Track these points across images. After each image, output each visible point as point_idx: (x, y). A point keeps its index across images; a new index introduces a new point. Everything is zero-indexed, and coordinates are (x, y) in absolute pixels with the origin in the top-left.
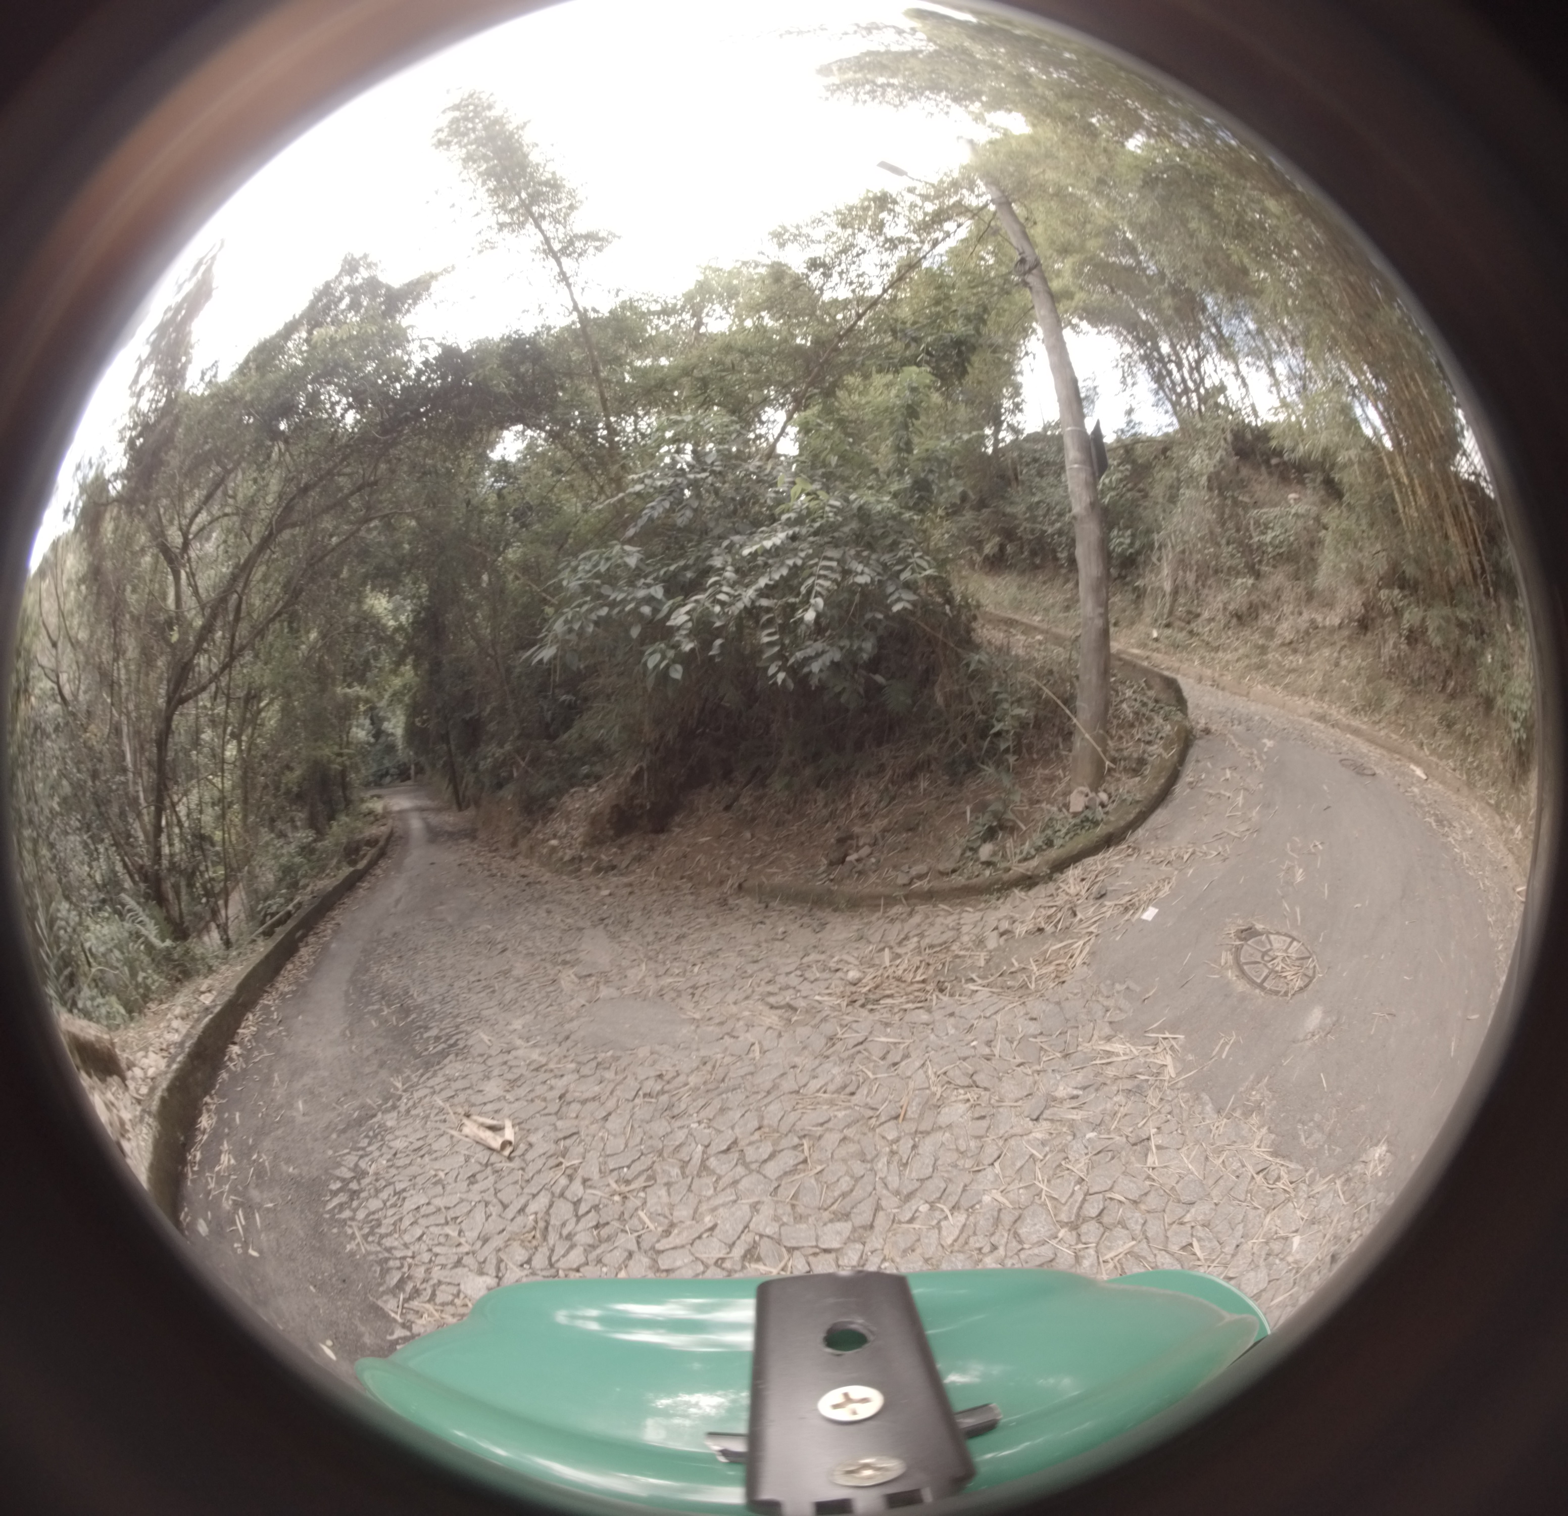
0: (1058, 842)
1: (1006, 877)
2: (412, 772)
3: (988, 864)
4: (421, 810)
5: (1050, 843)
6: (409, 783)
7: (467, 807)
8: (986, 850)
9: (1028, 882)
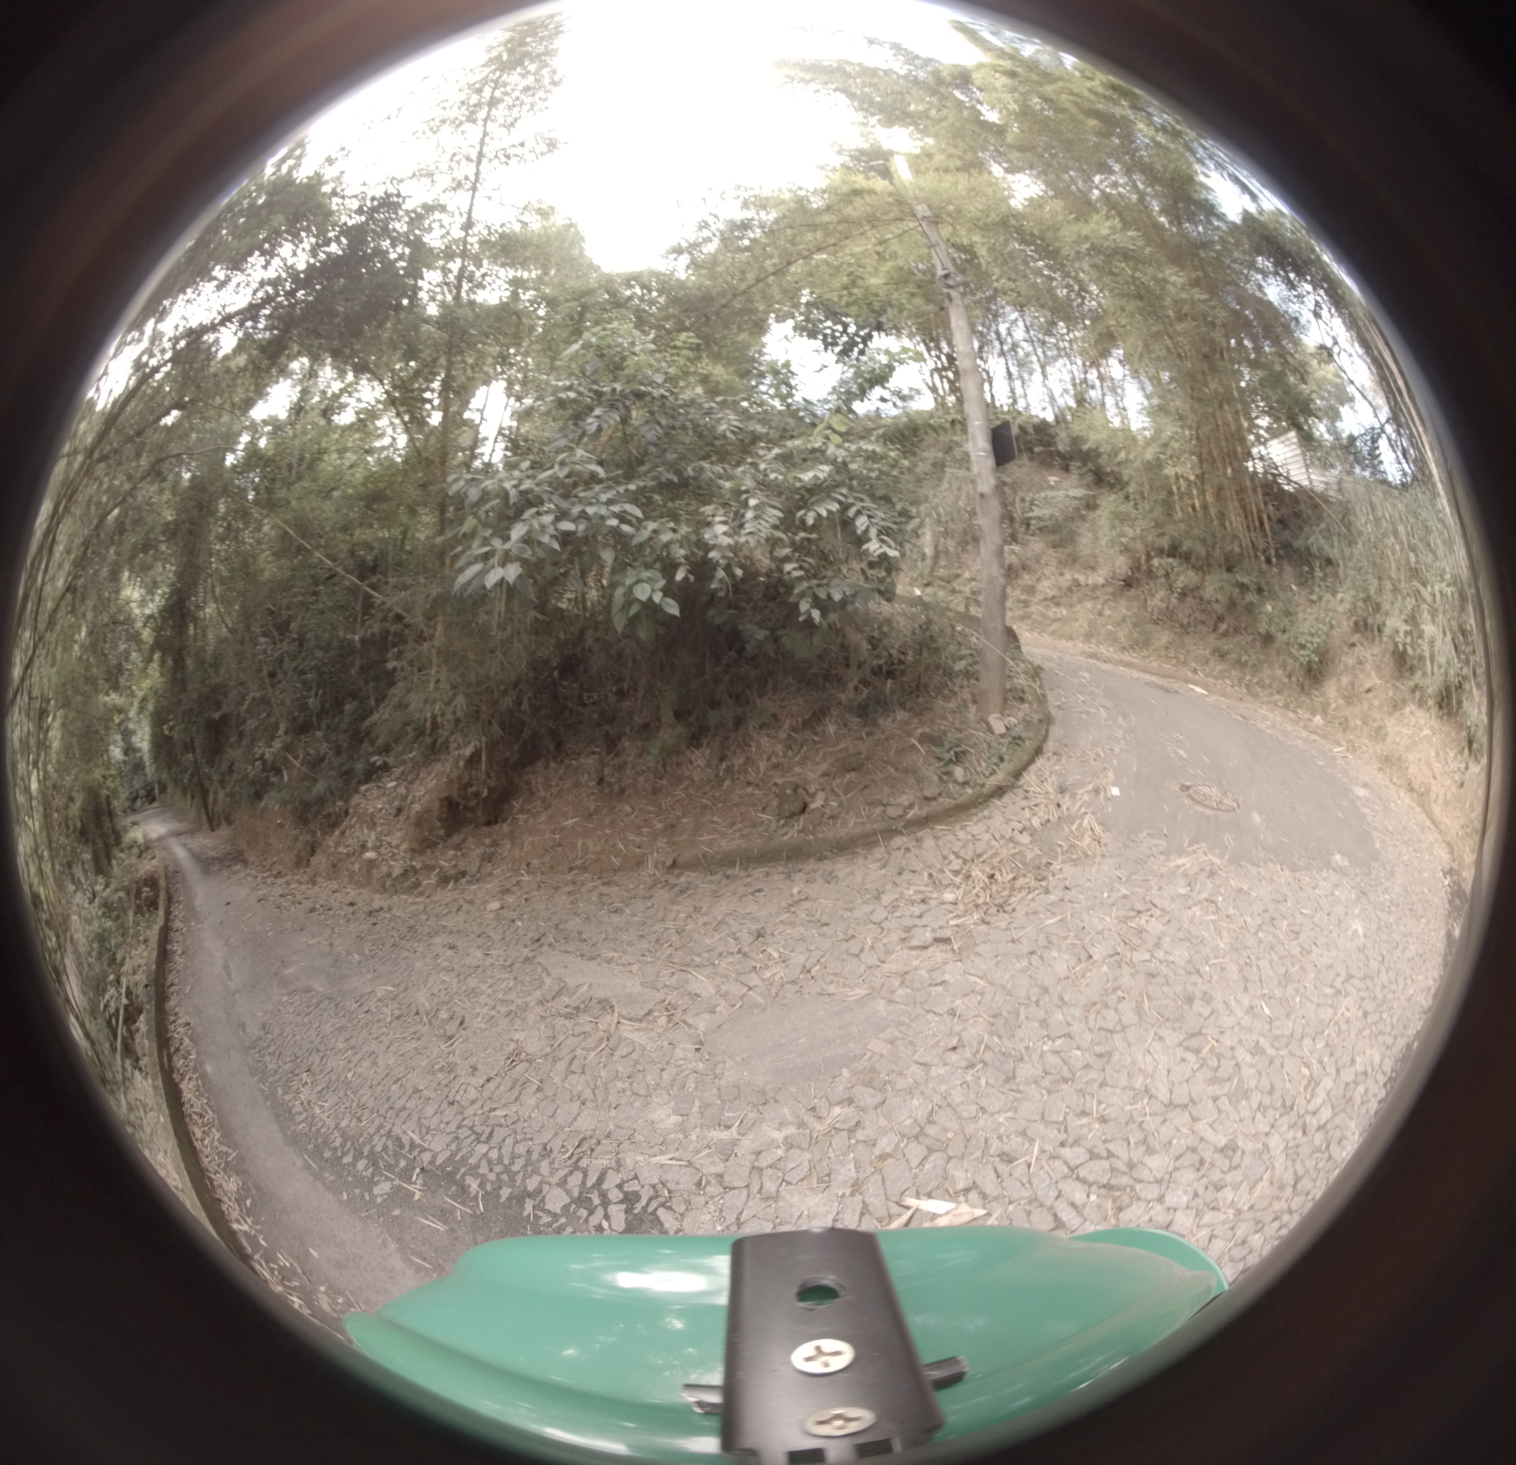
0: (1006, 757)
1: (985, 790)
2: (156, 791)
3: (965, 784)
4: (177, 834)
5: (1002, 759)
6: (156, 804)
7: (219, 825)
8: (959, 773)
9: (1000, 791)
